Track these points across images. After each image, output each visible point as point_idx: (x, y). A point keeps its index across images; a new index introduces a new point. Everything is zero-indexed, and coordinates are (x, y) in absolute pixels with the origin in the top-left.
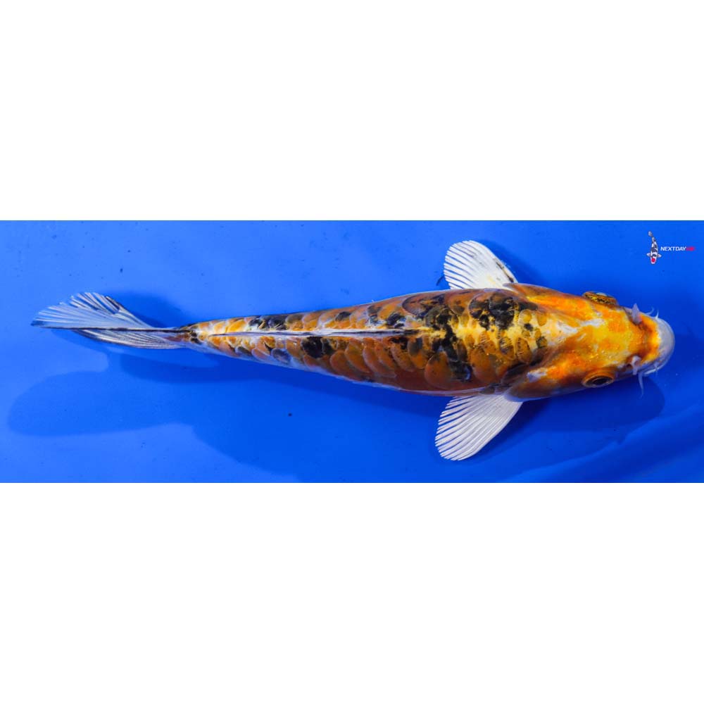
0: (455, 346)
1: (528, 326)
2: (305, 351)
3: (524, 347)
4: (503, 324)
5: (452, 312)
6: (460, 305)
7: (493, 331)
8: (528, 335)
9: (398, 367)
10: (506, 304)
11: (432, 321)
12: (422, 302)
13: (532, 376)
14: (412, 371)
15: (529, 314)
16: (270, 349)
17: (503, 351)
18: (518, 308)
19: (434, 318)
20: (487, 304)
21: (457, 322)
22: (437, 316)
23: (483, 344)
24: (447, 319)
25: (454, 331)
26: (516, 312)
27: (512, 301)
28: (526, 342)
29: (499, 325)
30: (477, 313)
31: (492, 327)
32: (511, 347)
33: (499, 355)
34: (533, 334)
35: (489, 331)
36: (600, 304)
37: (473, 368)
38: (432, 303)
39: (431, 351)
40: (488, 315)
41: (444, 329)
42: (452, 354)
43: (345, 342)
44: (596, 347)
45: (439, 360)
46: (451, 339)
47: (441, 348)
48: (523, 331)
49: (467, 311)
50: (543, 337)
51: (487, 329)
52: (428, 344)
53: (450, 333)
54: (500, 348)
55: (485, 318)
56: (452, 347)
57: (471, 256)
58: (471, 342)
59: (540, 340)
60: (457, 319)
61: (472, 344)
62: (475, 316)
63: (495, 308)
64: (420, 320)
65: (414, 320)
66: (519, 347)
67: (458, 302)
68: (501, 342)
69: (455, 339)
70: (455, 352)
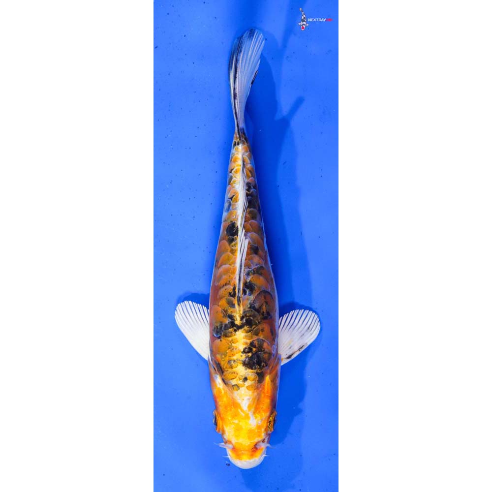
0: (231, 330)
1: (246, 379)
2: (230, 223)
3: (233, 376)
4: (246, 363)
5: (255, 328)
6: (261, 332)
7: (241, 356)
8: (240, 379)
9: (220, 288)
10: (261, 364)
11: (248, 315)
12: (264, 304)
13: (217, 377)
14: (218, 297)
15: (254, 380)
16: (231, 198)
17: (229, 362)
18: (259, 371)
19: (250, 316)
20: (261, 351)
21: (247, 332)
22: (251, 318)
23: (233, 349)
24: (249, 325)
25: (240, 330)
26: (255, 371)
27: (264, 367)
28: (236, 378)
29: (245, 361)
30: (254, 344)
31: (244, 356)
32: (232, 367)
33: (227, 359)
34: (240, 382)
35: (241, 354)
36: (267, 423)
37: (219, 340)
38: (263, 312)
39: (228, 313)
40: (252, 353)
41: (242, 323)
42: (226, 327)
43: (234, 253)
44: (236, 421)
45: (223, 317)
46: (235, 328)
47: (230, 320)
48: (242, 376)
49: (255, 338)
50: (239, 389)
51: (242, 352)
52: (232, 312)
53: (239, 327)
54: (231, 360)
55: (250, 350)
56: (231, 328)
57: (309, 328)
58: (234, 341)
59: (238, 387)
60: (249, 332)
61: (232, 342)
62: (252, 344)
63: (258, 357)
64: (249, 306)
65: (249, 301)
66: (232, 373)
67: (263, 330)
68: (234, 361)
69: (235, 331)
70: (228, 329)
